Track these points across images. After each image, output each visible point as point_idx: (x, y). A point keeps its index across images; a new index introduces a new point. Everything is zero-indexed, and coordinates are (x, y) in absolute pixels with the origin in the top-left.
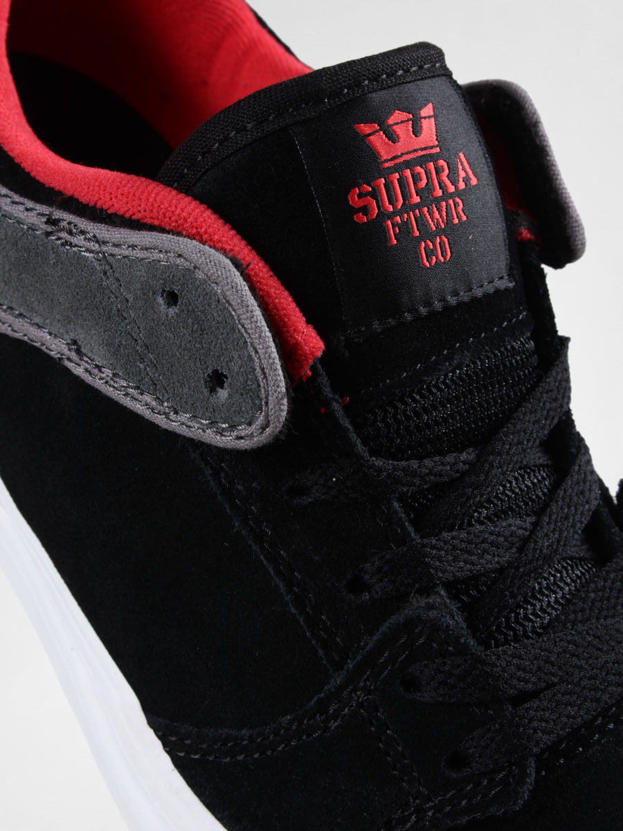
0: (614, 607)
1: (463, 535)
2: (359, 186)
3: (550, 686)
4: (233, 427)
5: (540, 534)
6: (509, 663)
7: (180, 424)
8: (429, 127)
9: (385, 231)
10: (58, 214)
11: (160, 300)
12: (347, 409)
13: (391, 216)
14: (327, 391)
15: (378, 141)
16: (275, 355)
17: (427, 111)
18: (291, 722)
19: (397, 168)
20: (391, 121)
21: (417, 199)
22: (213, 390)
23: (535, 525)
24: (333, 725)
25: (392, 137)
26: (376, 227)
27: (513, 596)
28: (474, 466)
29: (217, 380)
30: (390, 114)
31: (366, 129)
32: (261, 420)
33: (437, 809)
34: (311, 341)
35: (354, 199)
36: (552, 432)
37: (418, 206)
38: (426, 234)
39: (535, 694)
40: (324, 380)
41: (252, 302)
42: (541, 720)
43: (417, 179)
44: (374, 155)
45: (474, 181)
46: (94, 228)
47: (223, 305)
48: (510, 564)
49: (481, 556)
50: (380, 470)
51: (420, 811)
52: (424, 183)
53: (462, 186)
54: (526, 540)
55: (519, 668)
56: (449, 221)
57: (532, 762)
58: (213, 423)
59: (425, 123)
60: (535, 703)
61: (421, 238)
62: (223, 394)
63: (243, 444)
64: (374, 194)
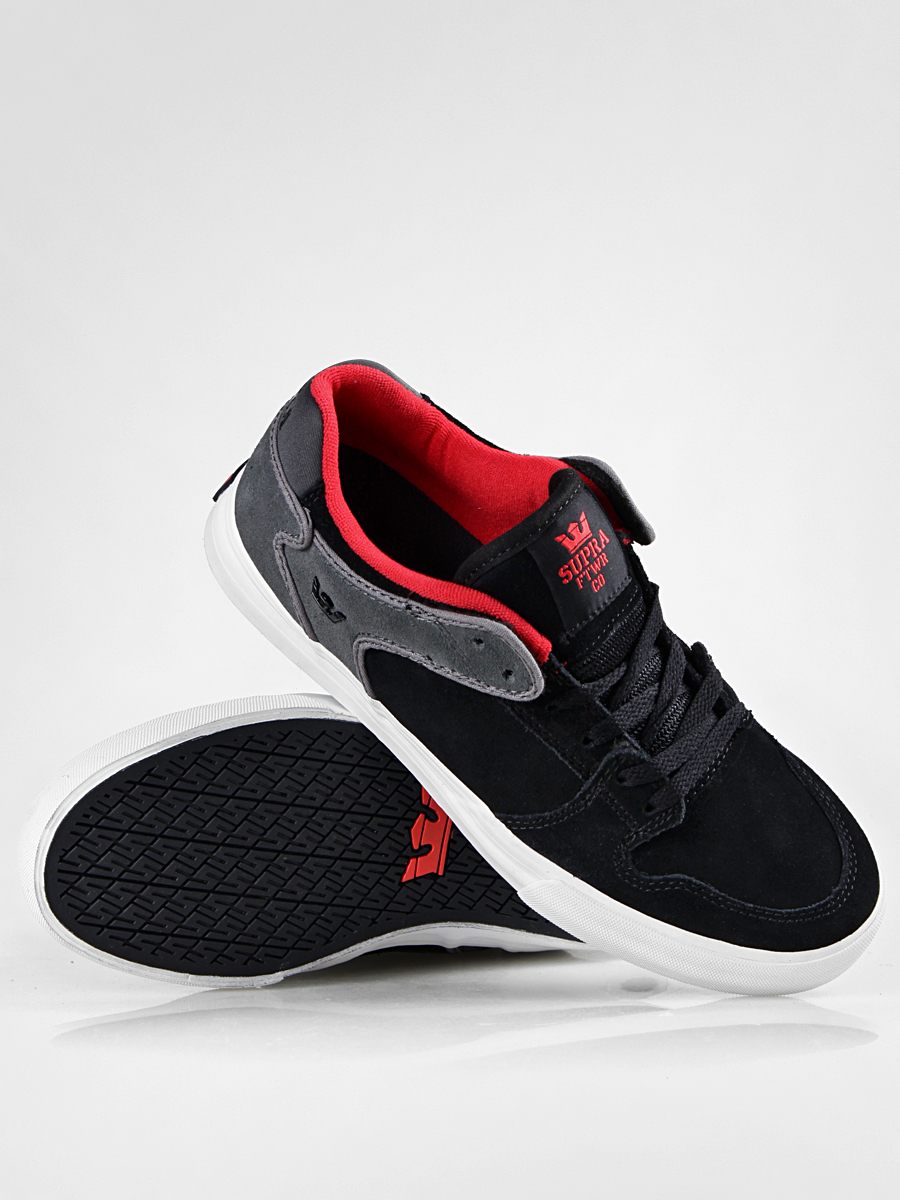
0: (704, 714)
1: (629, 704)
2: (562, 567)
3: (683, 764)
4: (519, 692)
5: (663, 691)
6: (664, 761)
7: (491, 690)
8: (585, 525)
9: (576, 584)
10: (411, 602)
11: (475, 643)
12: (567, 668)
13: (578, 576)
14: (557, 664)
15: (567, 543)
16: (535, 663)
17: (583, 517)
18: (569, 806)
19: (577, 552)
20: (569, 531)
21: (588, 563)
22: (507, 678)
23: (660, 687)
24: (589, 804)
25: (572, 538)
26: (573, 583)
27: (658, 725)
28: (627, 672)
29: (508, 673)
30: (568, 526)
31: (559, 539)
32: (533, 689)
33: (645, 831)
34: (546, 645)
35: (562, 574)
36: (658, 638)
37: (589, 566)
38: (594, 577)
39: (678, 770)
40: (554, 658)
41: (520, 642)
42: (683, 781)
43: (585, 552)
44: (566, 550)
45: (608, 541)
46: (430, 610)
47: (506, 645)
48: (653, 711)
49: (639, 712)
50: (587, 690)
51: (637, 833)
52: (589, 554)
53: (604, 546)
54: (657, 697)
55: (668, 761)
56: (602, 567)
57: (683, 801)
58: (508, 691)
59: (583, 524)
60: (679, 774)
61: (592, 580)
62: (512, 679)
63: (525, 699)
64: (570, 569)
